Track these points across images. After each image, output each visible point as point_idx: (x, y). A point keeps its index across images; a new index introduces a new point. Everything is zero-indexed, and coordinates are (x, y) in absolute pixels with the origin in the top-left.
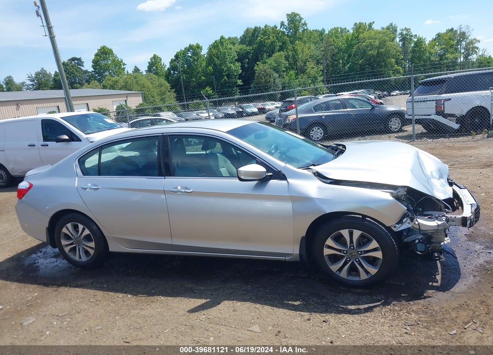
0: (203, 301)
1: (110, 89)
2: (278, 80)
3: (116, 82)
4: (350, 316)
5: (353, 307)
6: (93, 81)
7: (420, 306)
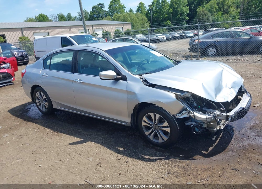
0: (80, 140)
1: (116, 21)
2: (210, 18)
3: (120, 17)
4: (142, 161)
5: (147, 157)
6: (108, 17)
7: (184, 164)
